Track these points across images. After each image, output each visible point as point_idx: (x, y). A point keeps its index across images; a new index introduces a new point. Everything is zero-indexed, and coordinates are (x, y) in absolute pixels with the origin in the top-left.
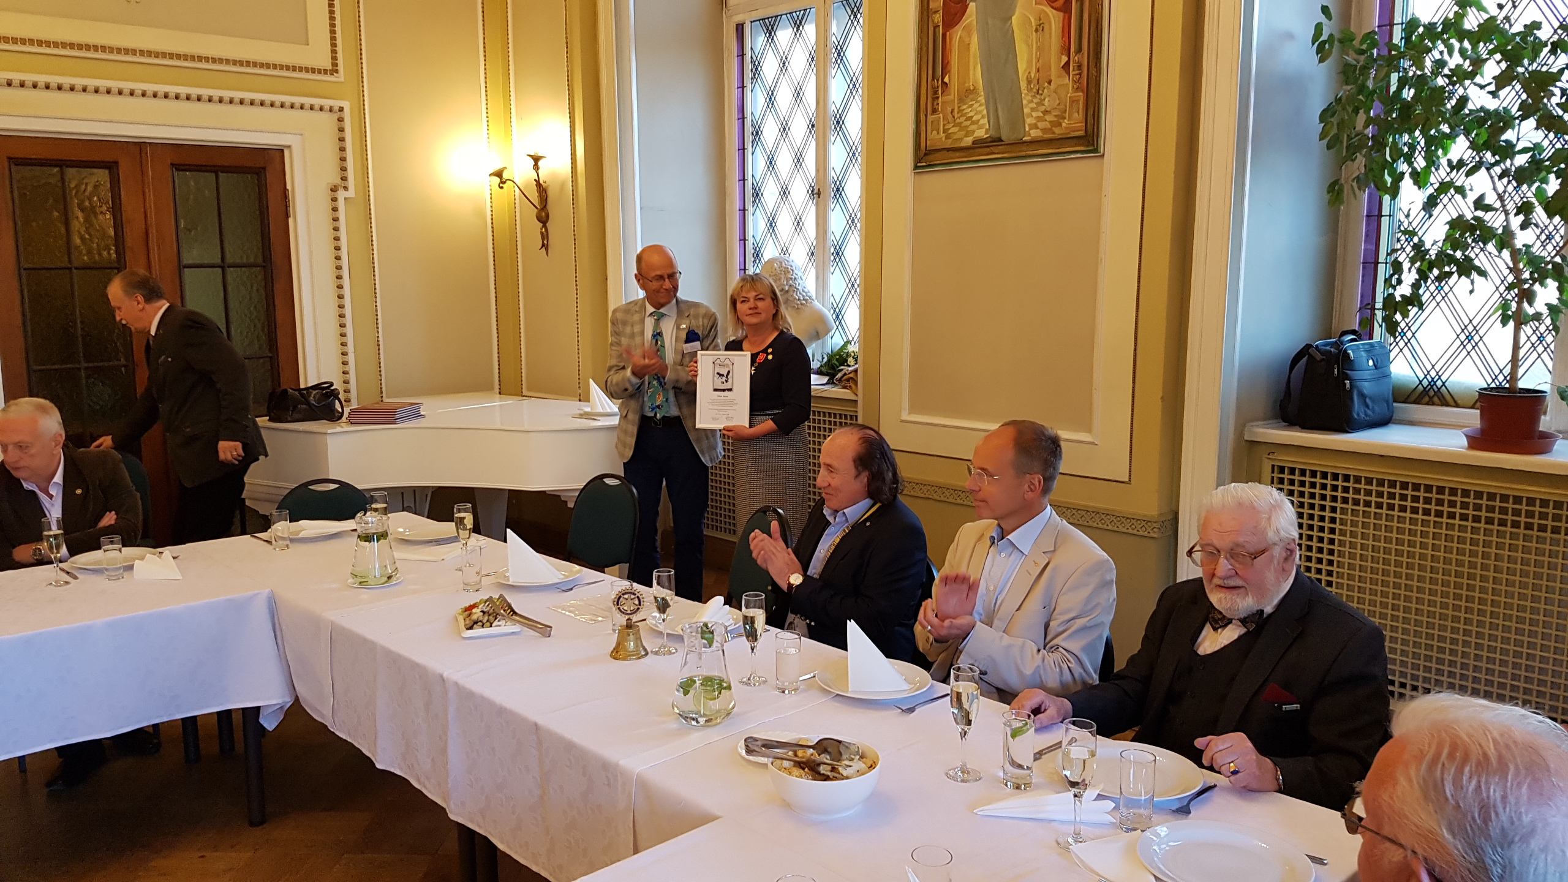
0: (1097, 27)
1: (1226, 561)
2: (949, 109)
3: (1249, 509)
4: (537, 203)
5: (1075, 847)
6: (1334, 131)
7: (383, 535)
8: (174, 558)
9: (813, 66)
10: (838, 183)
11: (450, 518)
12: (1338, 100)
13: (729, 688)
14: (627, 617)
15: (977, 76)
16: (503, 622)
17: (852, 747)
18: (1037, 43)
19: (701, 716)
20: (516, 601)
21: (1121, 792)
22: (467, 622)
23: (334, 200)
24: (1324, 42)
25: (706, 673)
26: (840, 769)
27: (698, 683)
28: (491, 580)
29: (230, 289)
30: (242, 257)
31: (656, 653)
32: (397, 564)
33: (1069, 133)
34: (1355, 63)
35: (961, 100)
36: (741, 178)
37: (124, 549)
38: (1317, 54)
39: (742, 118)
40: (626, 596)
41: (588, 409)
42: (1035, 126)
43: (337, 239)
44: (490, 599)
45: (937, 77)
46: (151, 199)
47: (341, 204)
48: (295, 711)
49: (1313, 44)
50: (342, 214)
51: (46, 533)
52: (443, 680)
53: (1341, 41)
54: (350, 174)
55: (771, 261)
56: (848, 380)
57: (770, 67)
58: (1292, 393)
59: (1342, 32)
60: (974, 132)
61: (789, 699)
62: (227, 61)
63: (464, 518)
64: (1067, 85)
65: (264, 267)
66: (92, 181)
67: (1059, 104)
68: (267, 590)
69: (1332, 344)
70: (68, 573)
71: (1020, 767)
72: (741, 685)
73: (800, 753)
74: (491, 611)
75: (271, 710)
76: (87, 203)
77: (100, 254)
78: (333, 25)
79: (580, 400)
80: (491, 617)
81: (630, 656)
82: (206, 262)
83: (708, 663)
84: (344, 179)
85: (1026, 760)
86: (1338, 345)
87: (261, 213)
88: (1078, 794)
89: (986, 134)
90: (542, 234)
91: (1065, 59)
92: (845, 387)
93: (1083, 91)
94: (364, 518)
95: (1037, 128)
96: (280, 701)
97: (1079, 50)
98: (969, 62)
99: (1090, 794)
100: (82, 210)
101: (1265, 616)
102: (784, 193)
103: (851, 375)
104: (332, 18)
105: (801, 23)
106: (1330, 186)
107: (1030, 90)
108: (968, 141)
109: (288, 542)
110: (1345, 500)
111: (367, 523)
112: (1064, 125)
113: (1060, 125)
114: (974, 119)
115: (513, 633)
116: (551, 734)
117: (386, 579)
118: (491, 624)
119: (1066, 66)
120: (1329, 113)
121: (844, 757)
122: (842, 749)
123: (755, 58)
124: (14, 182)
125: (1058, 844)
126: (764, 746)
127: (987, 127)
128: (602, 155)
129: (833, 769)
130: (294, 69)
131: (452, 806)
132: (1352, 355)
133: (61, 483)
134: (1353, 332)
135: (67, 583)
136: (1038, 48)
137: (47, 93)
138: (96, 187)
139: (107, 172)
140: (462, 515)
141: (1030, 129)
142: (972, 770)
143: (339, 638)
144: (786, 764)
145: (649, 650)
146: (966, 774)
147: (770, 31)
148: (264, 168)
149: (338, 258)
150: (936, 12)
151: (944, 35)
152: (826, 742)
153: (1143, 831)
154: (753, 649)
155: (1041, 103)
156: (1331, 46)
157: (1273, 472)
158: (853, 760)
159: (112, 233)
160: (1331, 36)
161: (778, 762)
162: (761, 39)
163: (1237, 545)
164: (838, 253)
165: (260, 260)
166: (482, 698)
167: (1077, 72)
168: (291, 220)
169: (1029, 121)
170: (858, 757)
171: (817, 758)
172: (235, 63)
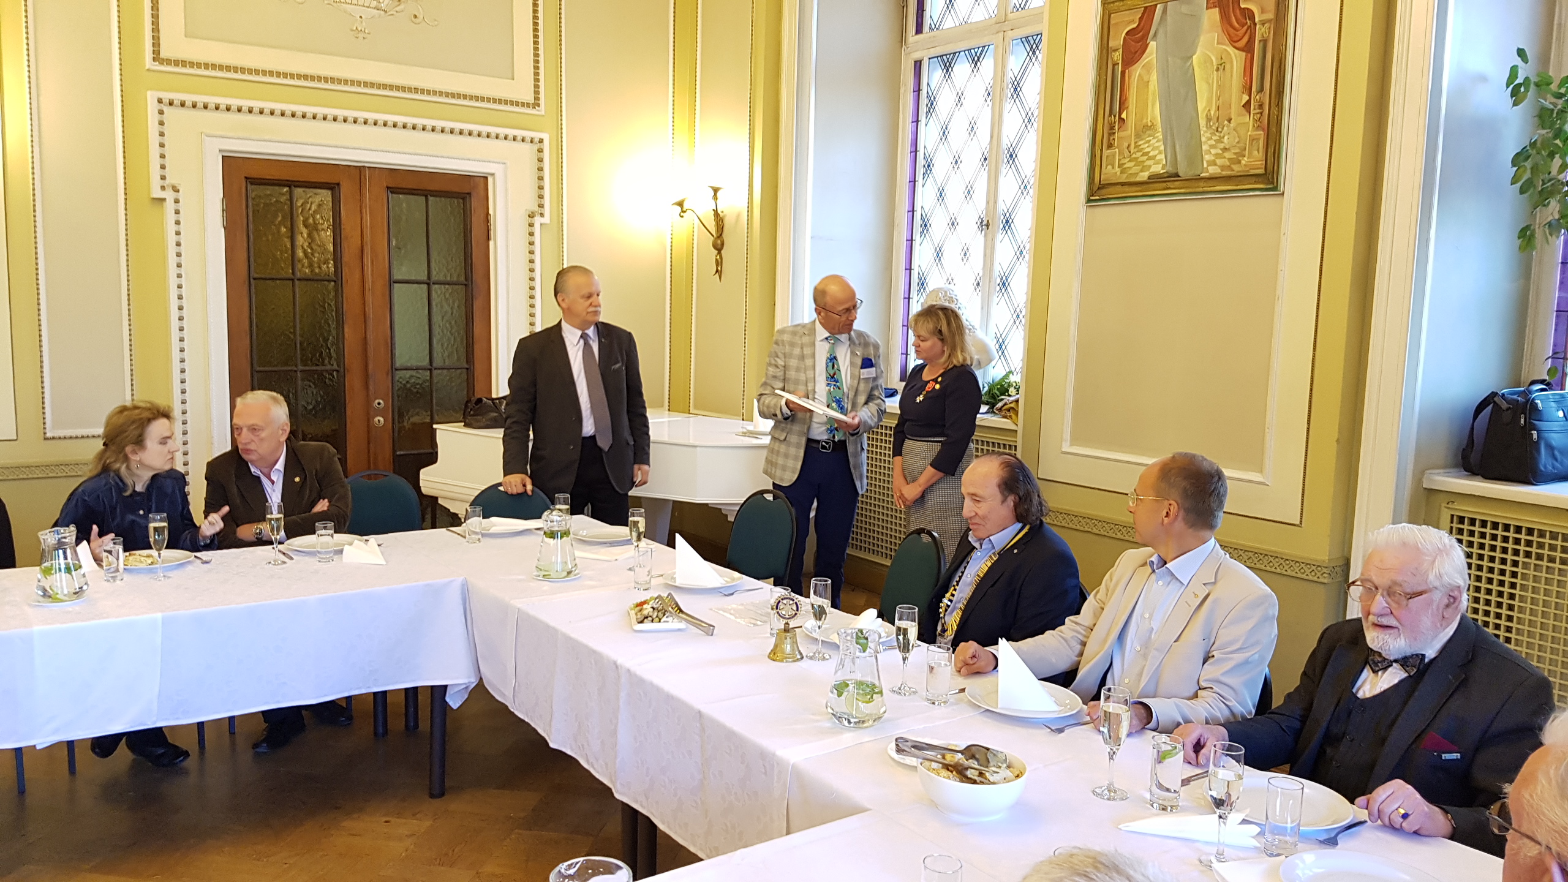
0: (1280, 67)
1: (1381, 598)
2: (1126, 144)
3: (1414, 550)
4: (713, 231)
5: (1216, 865)
6: (1527, 175)
7: (566, 533)
8: (379, 545)
9: (988, 100)
10: (1008, 215)
11: (625, 523)
12: (1533, 145)
13: (881, 693)
14: (785, 621)
15: (1155, 113)
16: (670, 619)
17: (999, 755)
18: (1217, 82)
19: (853, 718)
20: (682, 601)
21: (1267, 818)
22: (639, 616)
23: (531, 225)
24: (1520, 85)
25: (859, 677)
26: (987, 774)
27: (851, 686)
28: (661, 580)
29: (434, 304)
30: (445, 276)
31: (811, 658)
32: (577, 561)
33: (1248, 171)
34: (1552, 107)
35: (1138, 136)
36: (911, 209)
37: (335, 535)
38: (1512, 97)
39: (915, 151)
40: (785, 601)
41: (751, 428)
42: (1214, 163)
43: (532, 261)
44: (659, 597)
45: (1114, 112)
46: (367, 218)
47: (537, 229)
48: (480, 691)
49: (1507, 87)
50: (537, 239)
51: (269, 516)
52: (617, 667)
53: (1537, 85)
54: (547, 201)
55: (936, 291)
56: (1009, 410)
57: (945, 101)
58: (1475, 442)
59: (1538, 75)
60: (1150, 166)
61: (939, 711)
62: (441, 93)
63: (638, 522)
64: (1248, 123)
65: (466, 285)
66: (317, 199)
67: (1238, 142)
68: (462, 578)
69: (1519, 393)
70: (284, 554)
71: (1168, 790)
72: (891, 694)
73: (949, 756)
74: (660, 608)
75: (457, 689)
76: (311, 220)
77: (320, 267)
78: (536, 62)
79: (743, 420)
80: (660, 613)
81: (786, 658)
82: (413, 278)
83: (861, 669)
84: (541, 206)
85: (1175, 785)
86: (1526, 393)
87: (465, 236)
88: (1223, 816)
89: (1163, 169)
90: (717, 260)
91: (1246, 98)
92: (1005, 417)
93: (1263, 130)
94: (550, 516)
95: (1215, 164)
96: (466, 681)
97: (1261, 89)
98: (1147, 99)
99: (1234, 817)
100: (306, 226)
101: (1427, 660)
102: (953, 224)
103: (1012, 405)
104: (536, 55)
105: (978, 59)
106: (1521, 231)
107: (1208, 127)
108: (1144, 176)
109: (480, 536)
110: (1528, 555)
111: (552, 521)
112: (1243, 162)
113: (1239, 162)
114: (1151, 154)
115: (679, 630)
116: (714, 722)
117: (565, 573)
118: (660, 619)
119: (1248, 105)
120: (1522, 158)
121: (991, 764)
122: (990, 756)
123: (931, 94)
124: (250, 200)
125: (1201, 862)
126: (914, 747)
127: (1164, 162)
128: (777, 187)
129: (981, 774)
130: (500, 102)
131: (618, 786)
132: (1540, 405)
133: (282, 469)
134: (1542, 382)
135: (284, 563)
136: (1219, 86)
137: (282, 120)
138: (320, 205)
139: (329, 193)
140: (636, 519)
141: (1208, 166)
142: (1119, 789)
143: (526, 624)
144: (934, 765)
145: (804, 655)
146: (1111, 793)
147: (948, 67)
148: (469, 194)
149: (532, 279)
150: (1115, 50)
151: (1123, 73)
152: (973, 748)
153: (1286, 857)
154: (904, 659)
155: (1220, 141)
156: (1527, 90)
157: (1452, 522)
158: (1000, 767)
159: (332, 249)
160: (1527, 79)
161: (927, 763)
162: (938, 74)
163: (1395, 583)
164: (1004, 284)
165: (462, 279)
166: (652, 684)
167: (1258, 111)
168: (491, 243)
169: (1207, 157)
170: (1005, 765)
171: (967, 763)
172: (447, 95)
